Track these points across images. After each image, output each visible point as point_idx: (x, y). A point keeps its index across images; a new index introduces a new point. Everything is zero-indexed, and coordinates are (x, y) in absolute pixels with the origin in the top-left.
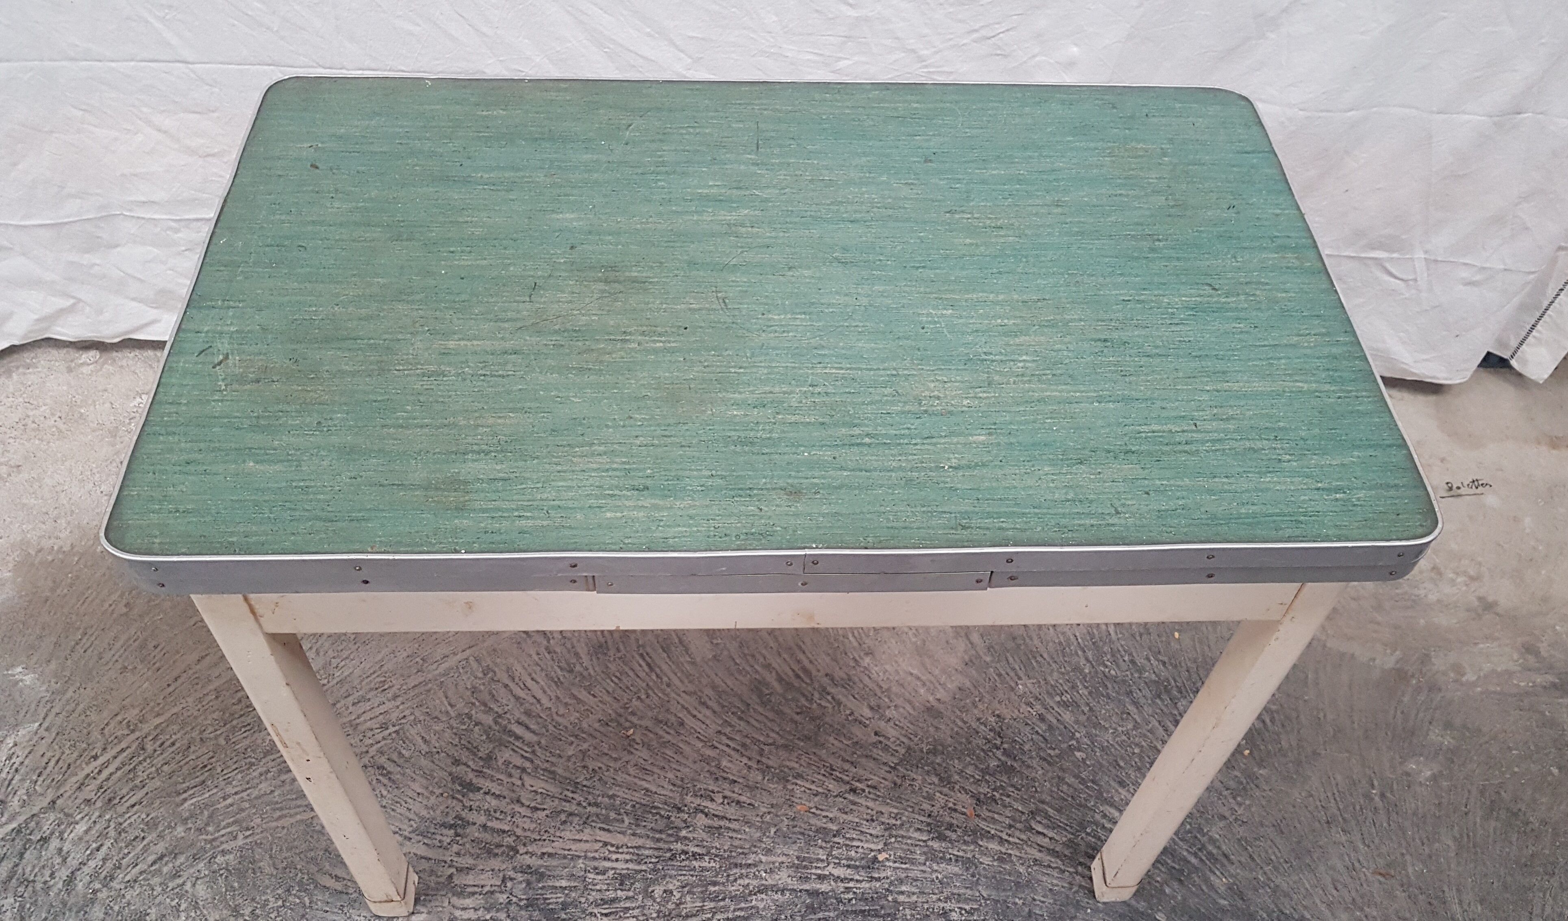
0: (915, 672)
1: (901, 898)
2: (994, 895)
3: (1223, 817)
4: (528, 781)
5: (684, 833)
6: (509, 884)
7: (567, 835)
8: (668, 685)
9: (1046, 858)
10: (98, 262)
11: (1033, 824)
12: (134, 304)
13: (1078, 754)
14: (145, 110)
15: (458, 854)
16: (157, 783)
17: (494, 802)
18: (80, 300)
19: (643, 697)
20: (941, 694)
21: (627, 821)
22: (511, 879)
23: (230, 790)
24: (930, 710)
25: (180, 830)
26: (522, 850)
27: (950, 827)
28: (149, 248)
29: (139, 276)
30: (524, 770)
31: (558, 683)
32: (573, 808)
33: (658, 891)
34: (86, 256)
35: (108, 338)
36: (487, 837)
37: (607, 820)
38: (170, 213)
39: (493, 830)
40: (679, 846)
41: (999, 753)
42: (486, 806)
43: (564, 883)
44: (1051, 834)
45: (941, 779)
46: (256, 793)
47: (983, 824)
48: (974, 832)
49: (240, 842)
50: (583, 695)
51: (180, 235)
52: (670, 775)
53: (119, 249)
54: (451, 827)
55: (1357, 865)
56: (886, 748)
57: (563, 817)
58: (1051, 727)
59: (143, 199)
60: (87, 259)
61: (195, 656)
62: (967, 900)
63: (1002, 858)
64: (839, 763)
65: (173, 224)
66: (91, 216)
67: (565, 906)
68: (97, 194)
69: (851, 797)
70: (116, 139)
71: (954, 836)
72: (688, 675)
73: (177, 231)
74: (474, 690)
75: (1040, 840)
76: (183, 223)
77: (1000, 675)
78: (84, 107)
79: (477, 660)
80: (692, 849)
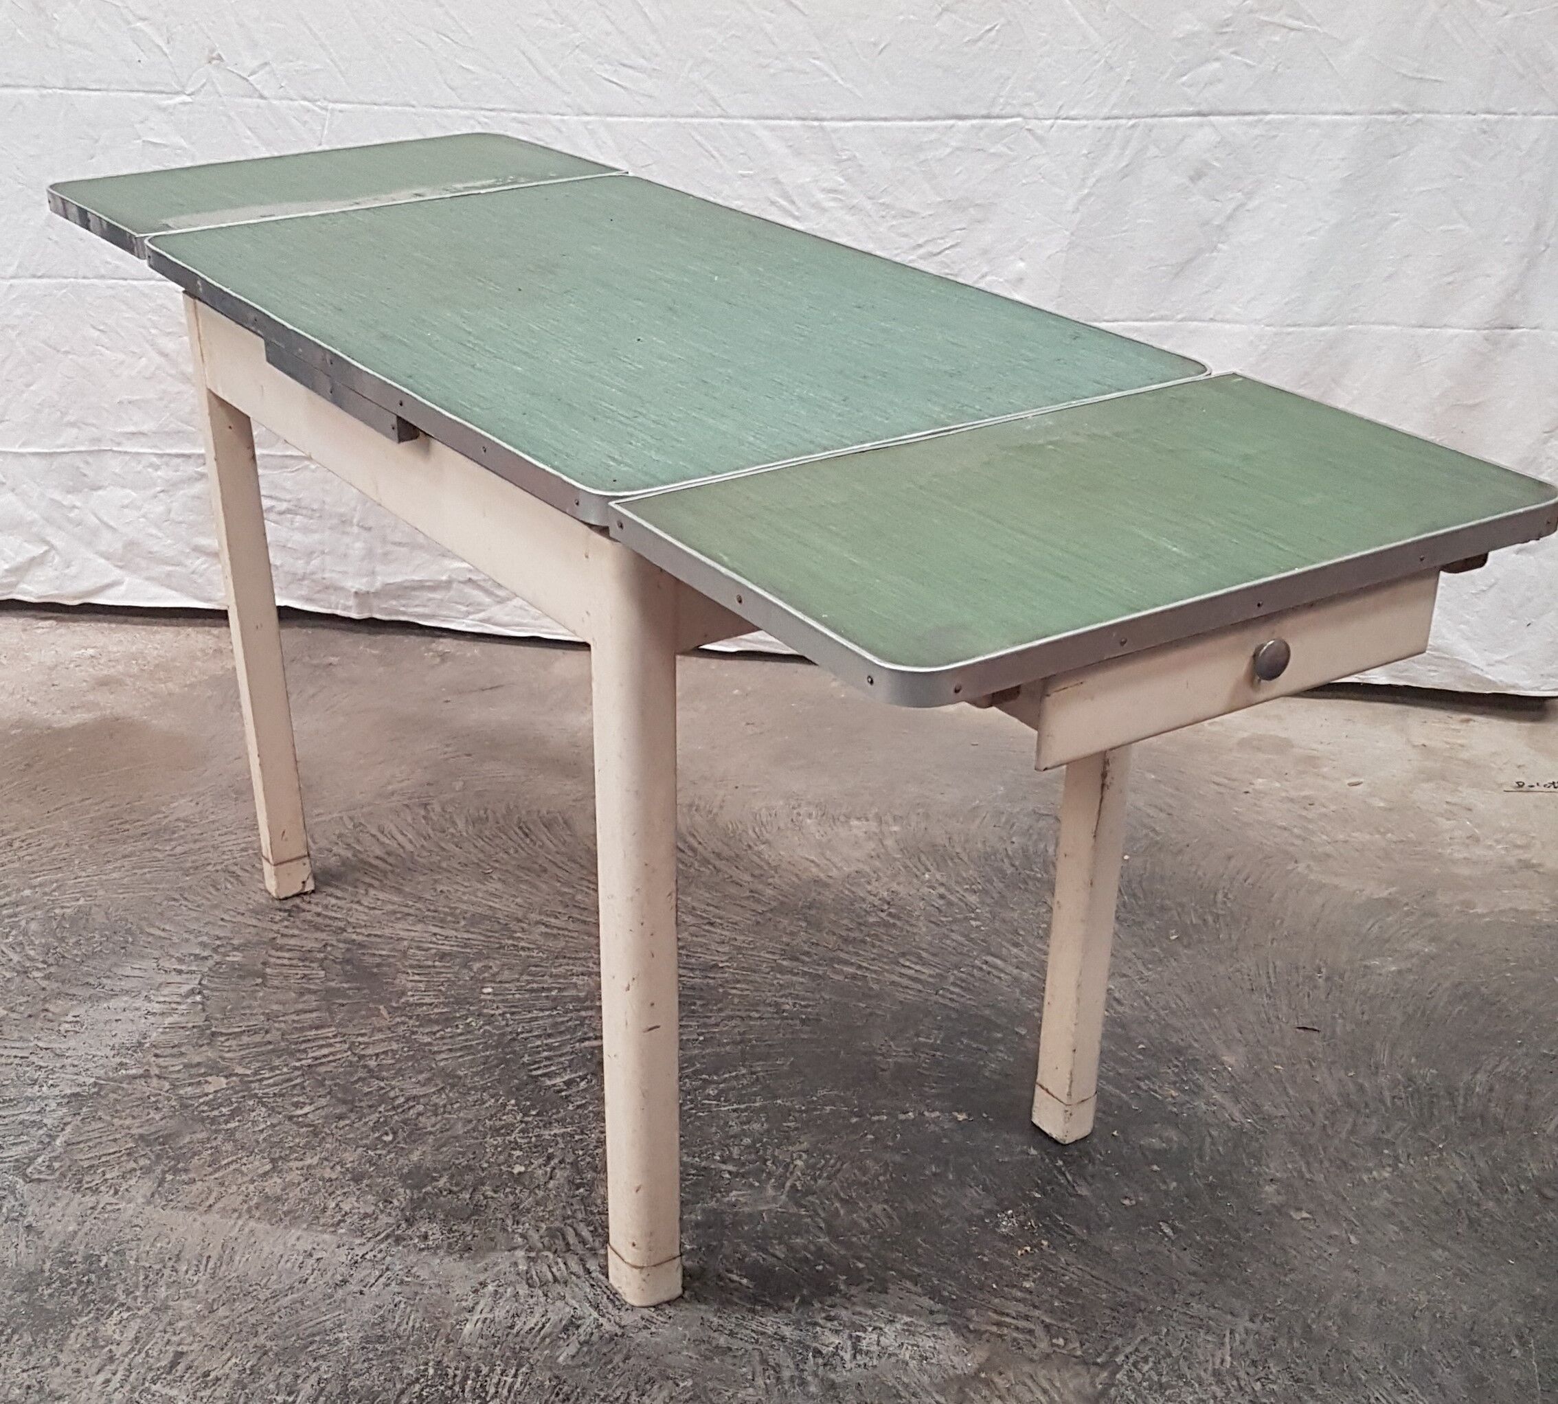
0: (813, 858)
1: (734, 991)
2: (835, 998)
3: (1125, 975)
4: (372, 892)
5: (518, 935)
6: (329, 949)
7: (399, 925)
8: (540, 847)
9: (905, 982)
10: (78, 504)
11: (902, 961)
12: (102, 561)
13: (973, 923)
14: (153, 331)
15: (286, 927)
16: (17, 865)
17: (333, 901)
18: (52, 547)
19: (512, 851)
20: (834, 873)
21: (463, 923)
22: (332, 945)
23: (84, 874)
24: (817, 881)
25: (27, 892)
26: (350, 930)
27: (807, 954)
28: (128, 491)
29: (112, 523)
30: (371, 885)
31: (427, 838)
32: (411, 911)
33: (477, 966)
34: (69, 496)
35: (67, 598)
36: (319, 920)
37: (442, 921)
38: (155, 447)
39: (326, 916)
40: (510, 942)
41: (883, 915)
42: (325, 902)
43: (384, 953)
44: (918, 967)
45: (809, 923)
46: (104, 877)
47: (843, 955)
48: (832, 959)
49: (81, 902)
50: (450, 847)
51: (159, 473)
52: (519, 900)
53: (100, 492)
54: (285, 911)
55: (1273, 1019)
56: (758, 901)
57: (399, 915)
58: (950, 904)
59: (132, 429)
60: (70, 499)
61: (79, 798)
62: (803, 999)
63: (854, 977)
64: (703, 907)
65: (154, 459)
66: (83, 449)
67: (378, 965)
68: (93, 425)
69: (707, 927)
70: (122, 363)
71: (807, 959)
72: (564, 843)
73: (157, 468)
74: (340, 836)
75: (903, 971)
76: (165, 459)
77: (906, 867)
78: (102, 328)
79: (351, 819)
80: (522, 944)
